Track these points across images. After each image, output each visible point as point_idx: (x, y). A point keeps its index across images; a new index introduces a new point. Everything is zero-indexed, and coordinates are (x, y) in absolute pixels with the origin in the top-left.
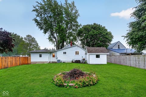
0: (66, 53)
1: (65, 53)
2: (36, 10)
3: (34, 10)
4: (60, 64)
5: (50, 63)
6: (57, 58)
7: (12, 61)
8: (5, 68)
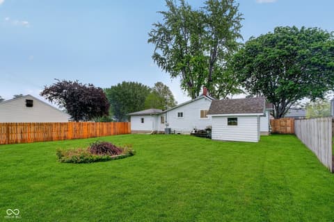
0: (182, 113)
1: (180, 115)
2: (153, 40)
3: (150, 41)
4: (170, 137)
5: (155, 133)
6: (167, 125)
7: (103, 128)
8: (92, 137)
